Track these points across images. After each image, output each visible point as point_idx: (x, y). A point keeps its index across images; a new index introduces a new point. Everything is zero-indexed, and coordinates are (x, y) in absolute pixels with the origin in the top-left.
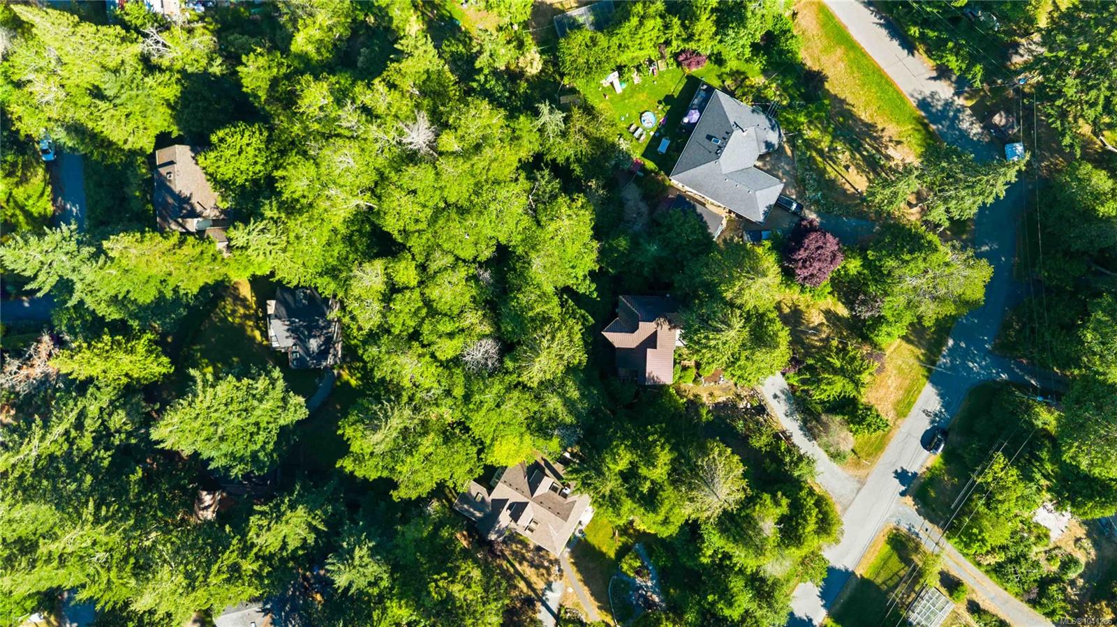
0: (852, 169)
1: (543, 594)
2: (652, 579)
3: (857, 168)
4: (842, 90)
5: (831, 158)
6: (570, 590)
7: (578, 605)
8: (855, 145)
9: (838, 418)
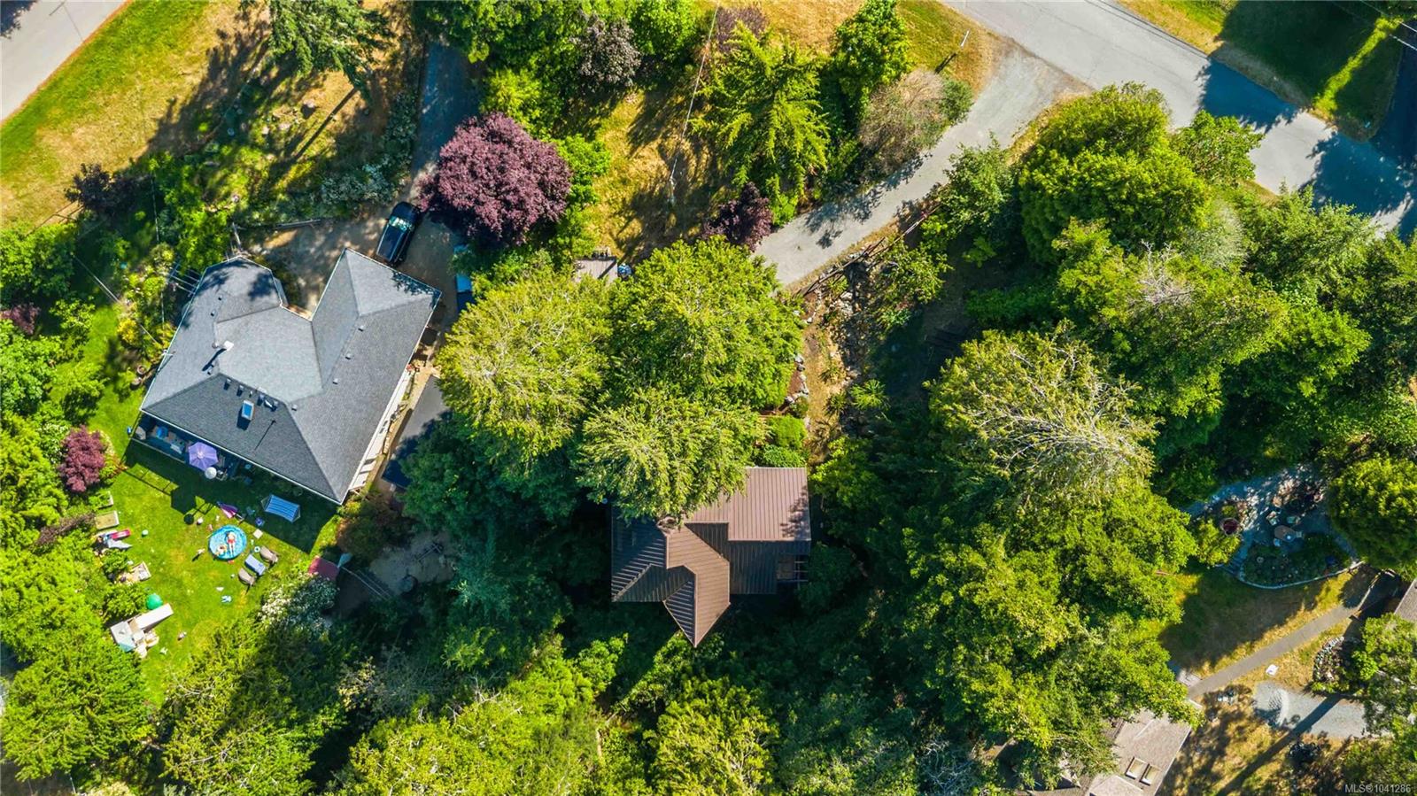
0: (309, 100)
1: (1284, 729)
2: (1244, 495)
3: (308, 88)
4: (138, 127)
5: (290, 147)
6: (1273, 669)
7: (1305, 654)
8: (255, 95)
9: (869, 107)
